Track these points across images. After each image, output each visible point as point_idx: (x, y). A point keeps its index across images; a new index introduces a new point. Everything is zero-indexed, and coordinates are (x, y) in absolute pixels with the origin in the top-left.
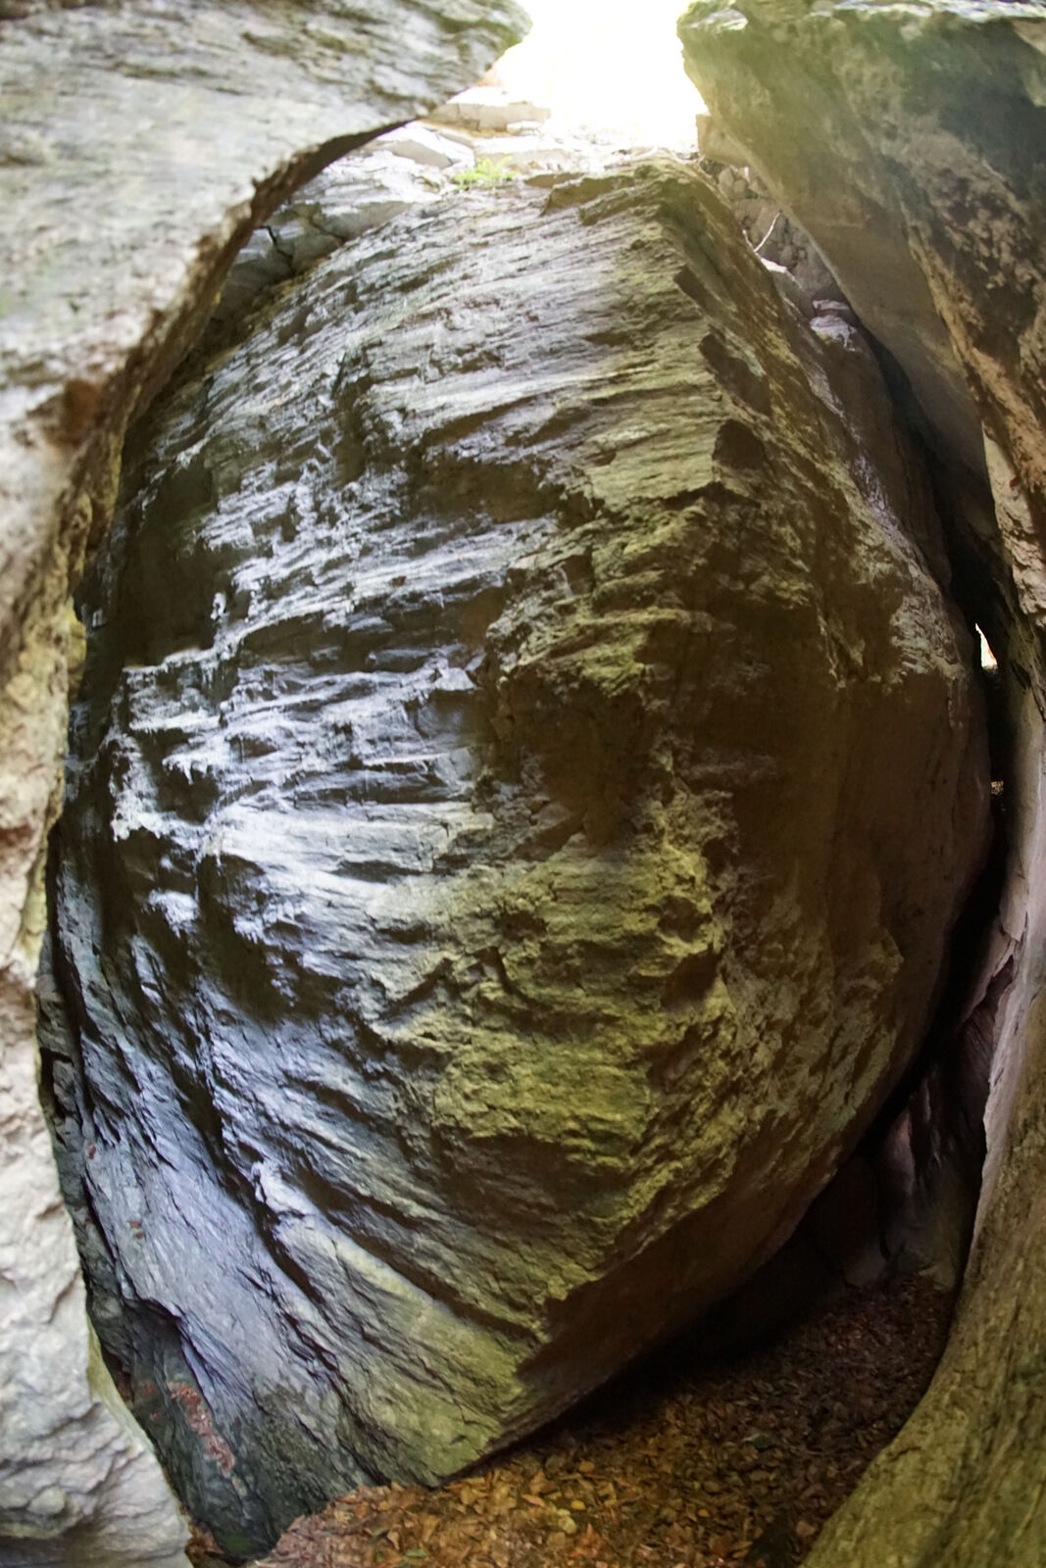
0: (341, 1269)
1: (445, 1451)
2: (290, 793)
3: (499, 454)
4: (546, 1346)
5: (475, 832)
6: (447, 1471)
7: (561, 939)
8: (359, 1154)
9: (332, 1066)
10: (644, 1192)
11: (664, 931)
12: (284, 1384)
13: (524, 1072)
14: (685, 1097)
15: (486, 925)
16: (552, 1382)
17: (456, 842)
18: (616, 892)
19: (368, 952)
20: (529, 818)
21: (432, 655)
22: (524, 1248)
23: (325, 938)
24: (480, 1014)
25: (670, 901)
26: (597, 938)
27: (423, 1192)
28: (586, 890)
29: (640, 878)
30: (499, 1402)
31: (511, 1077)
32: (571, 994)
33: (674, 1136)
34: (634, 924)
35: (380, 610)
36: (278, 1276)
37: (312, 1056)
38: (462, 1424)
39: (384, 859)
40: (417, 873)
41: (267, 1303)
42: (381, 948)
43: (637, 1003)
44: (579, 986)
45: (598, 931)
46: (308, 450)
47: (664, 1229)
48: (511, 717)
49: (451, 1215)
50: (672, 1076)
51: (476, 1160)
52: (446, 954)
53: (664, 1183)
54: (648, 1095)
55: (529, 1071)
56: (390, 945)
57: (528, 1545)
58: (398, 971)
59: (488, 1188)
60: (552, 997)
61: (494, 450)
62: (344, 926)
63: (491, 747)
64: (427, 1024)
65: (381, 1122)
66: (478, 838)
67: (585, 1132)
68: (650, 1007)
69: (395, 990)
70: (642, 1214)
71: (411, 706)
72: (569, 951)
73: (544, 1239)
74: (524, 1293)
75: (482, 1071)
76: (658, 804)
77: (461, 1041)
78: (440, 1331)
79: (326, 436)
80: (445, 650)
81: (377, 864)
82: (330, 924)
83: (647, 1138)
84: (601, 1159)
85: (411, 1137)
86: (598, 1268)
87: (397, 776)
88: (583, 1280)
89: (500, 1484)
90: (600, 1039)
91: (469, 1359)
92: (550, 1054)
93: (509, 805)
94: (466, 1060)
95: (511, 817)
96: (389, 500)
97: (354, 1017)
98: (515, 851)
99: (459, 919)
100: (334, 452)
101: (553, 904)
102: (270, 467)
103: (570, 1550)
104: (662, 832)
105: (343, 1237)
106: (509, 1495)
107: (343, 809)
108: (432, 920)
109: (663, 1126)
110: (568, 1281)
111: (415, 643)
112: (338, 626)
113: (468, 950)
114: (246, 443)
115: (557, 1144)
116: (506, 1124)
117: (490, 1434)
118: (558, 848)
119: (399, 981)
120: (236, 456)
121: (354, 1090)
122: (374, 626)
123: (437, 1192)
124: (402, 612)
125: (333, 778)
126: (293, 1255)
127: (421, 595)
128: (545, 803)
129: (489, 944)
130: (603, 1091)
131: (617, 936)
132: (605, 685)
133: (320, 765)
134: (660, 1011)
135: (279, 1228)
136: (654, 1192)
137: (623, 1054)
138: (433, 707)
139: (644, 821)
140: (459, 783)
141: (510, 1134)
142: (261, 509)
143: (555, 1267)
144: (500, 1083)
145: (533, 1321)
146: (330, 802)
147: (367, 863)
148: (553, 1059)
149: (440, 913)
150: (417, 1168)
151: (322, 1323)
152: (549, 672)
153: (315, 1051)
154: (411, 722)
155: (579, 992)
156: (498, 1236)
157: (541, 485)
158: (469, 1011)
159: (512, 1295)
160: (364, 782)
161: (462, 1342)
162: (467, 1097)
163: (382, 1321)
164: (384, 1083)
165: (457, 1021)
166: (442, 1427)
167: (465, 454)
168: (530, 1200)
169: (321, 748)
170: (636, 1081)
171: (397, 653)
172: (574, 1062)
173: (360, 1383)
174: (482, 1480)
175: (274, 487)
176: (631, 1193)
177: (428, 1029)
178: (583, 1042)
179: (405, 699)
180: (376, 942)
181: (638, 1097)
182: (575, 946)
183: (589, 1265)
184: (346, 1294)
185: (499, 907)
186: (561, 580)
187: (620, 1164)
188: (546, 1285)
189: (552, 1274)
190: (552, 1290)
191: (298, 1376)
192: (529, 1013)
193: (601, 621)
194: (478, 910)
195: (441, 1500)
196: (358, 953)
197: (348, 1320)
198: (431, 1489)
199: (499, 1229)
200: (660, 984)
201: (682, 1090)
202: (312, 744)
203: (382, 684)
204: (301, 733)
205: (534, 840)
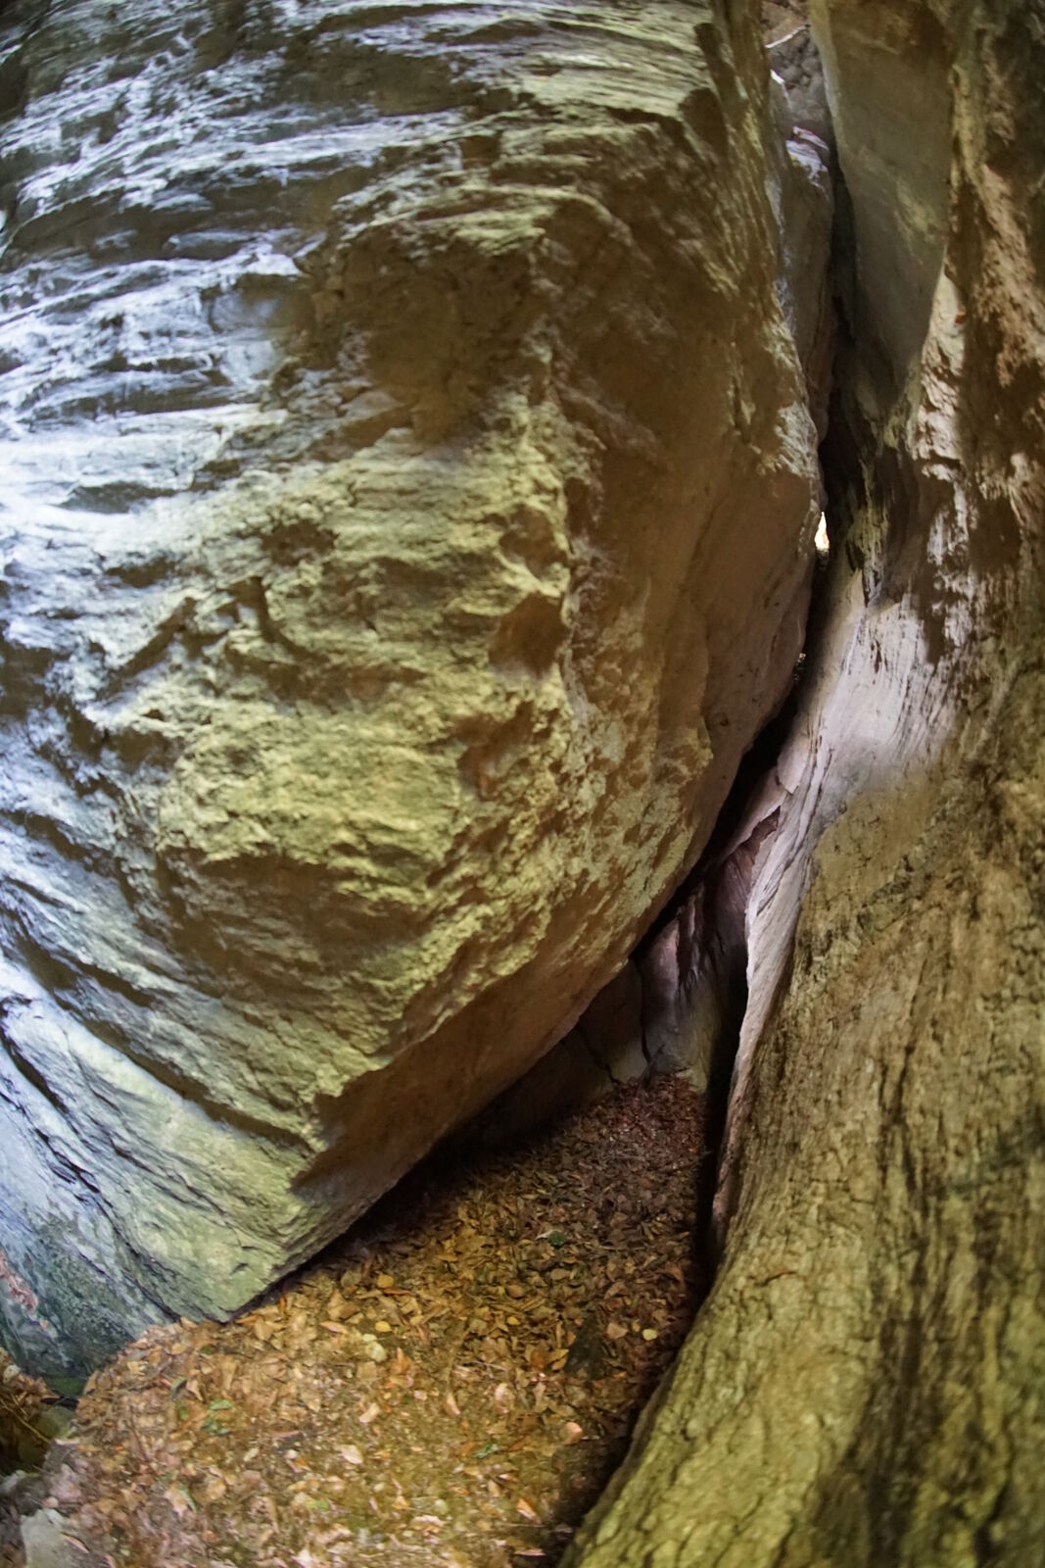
0: (76, 1067)
1: (227, 1282)
2: (28, 414)
3: (412, 48)
4: (322, 1154)
5: (258, 429)
6: (235, 1306)
7: (353, 557)
8: (77, 905)
9: (42, 784)
10: (443, 942)
11: (506, 552)
12: (55, 1212)
13: (280, 759)
14: (506, 811)
15: (250, 547)
16: (335, 1195)
17: (230, 445)
18: (444, 496)
19: (91, 606)
20: (336, 408)
21: (253, 240)
22: (282, 1026)
23: (39, 593)
24: (227, 677)
25: (521, 512)
26: (407, 555)
27: (153, 953)
28: (401, 492)
29: (481, 481)
30: (276, 1225)
31: (261, 767)
32: (356, 638)
33: (486, 867)
34: (464, 538)
35: (200, 185)
36: (21, 1082)
37: (20, 773)
38: (239, 1250)
39: (129, 479)
40: (169, 493)
41: (18, 1117)
42: (108, 598)
43: (453, 653)
44: (371, 626)
45: (410, 546)
46: (166, 42)
47: (465, 1000)
48: (340, 294)
49: (191, 984)
50: (491, 772)
51: (212, 897)
52: (190, 592)
53: (468, 934)
54: (458, 795)
55: (287, 758)
56: (118, 592)
57: (338, 1382)
58: (123, 626)
59: (229, 939)
60: (329, 642)
61: (407, 42)
62: (63, 572)
63: (304, 333)
64: (154, 699)
65: (97, 855)
66: (260, 437)
67: (363, 847)
68: (472, 661)
69: (118, 654)
70: (439, 976)
71: (209, 295)
72: (364, 573)
73: (307, 1012)
74: (286, 1087)
75: (223, 761)
76: (523, 399)
77: (197, 720)
78: (195, 1140)
79: (190, 29)
80: (272, 235)
81: (119, 487)
82: (46, 572)
83: (452, 861)
84: (385, 890)
85: (134, 871)
86: (381, 1052)
87: (169, 376)
88: (360, 1070)
89: (295, 1312)
90: (395, 707)
91: (234, 1173)
92: (319, 730)
93: (314, 392)
94: (201, 747)
95: (312, 408)
96: (250, 85)
97: (65, 705)
98: (308, 450)
99: (214, 540)
100: (195, 45)
101: (350, 510)
102: (106, 63)
103: (384, 1381)
104: (522, 430)
105: (75, 1024)
106: (307, 1324)
107: (90, 424)
108: (177, 547)
109: (473, 848)
110: (343, 1070)
111: (235, 225)
112: (139, 206)
113: (221, 584)
114: (85, 35)
115: (322, 866)
116: (251, 838)
117: (272, 1260)
118: (370, 444)
119: (123, 640)
120: (67, 50)
121: (65, 813)
122: (187, 204)
123: (169, 952)
124: (228, 187)
125: (84, 386)
126: (26, 1054)
127: (259, 169)
128: (363, 390)
129: (251, 573)
130: (393, 785)
131: (437, 554)
132: (484, 245)
133: (71, 370)
134: (485, 667)
135: (7, 1021)
136: (456, 945)
137: (427, 728)
138: (237, 295)
139: (499, 416)
140: (250, 381)
141: (257, 852)
142: (80, 107)
143: (323, 1051)
144: (246, 777)
145: (302, 1124)
146: (76, 418)
147: (107, 487)
148: (322, 737)
149: (191, 537)
150: (142, 917)
151: (71, 1138)
152: (409, 234)
153: (23, 765)
154: (204, 315)
155: (370, 636)
156: (249, 1009)
157: (454, 81)
158: (211, 674)
159: (273, 1090)
160: (124, 386)
161: (223, 1153)
162: (200, 802)
163: (129, 1131)
164: (100, 796)
165: (195, 689)
166: (218, 1254)
167: (369, 42)
168: (287, 955)
169: (78, 351)
170: (442, 772)
171: (208, 236)
172: (354, 741)
173: (124, 1207)
174: (274, 1309)
175: (104, 84)
176: (426, 944)
177: (154, 705)
178: (369, 712)
179: (204, 285)
180: (102, 589)
181: (440, 796)
182: (374, 567)
183: (368, 1049)
184: (87, 1098)
185: (273, 520)
186: (453, 155)
187: (413, 899)
188: (314, 1077)
189: (321, 1062)
190: (322, 1084)
191: (65, 1200)
192: (296, 669)
193: (494, 189)
194: (242, 526)
195: (236, 1335)
196: (76, 607)
197: (96, 1132)
198: (224, 1325)
199: (248, 1000)
200: (489, 628)
201: (501, 798)
202: (68, 348)
203: (178, 273)
204: (57, 338)
205: (339, 435)
